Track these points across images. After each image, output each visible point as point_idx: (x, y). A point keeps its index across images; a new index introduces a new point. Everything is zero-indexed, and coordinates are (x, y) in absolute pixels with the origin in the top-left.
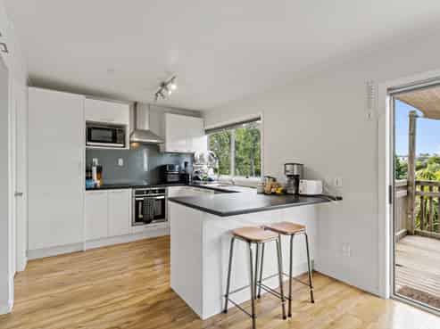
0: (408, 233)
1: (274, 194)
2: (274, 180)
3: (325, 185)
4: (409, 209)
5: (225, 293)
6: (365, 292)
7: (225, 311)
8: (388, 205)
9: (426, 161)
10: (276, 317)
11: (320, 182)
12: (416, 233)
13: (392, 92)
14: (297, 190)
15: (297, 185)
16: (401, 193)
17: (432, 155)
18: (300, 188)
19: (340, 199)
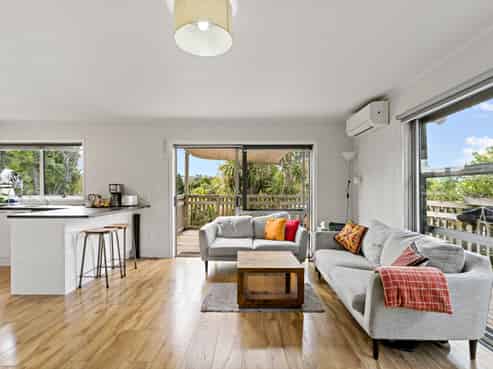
0: (185, 230)
1: (103, 207)
2: (100, 197)
3: (139, 199)
4: (185, 213)
5: (79, 274)
6: (156, 259)
7: (80, 287)
8: (173, 207)
9: (200, 181)
10: (117, 278)
11: (136, 197)
12: (189, 229)
13: (176, 146)
14: (120, 202)
15: (120, 200)
16: (181, 203)
17: (203, 177)
18: (123, 201)
19: (149, 206)
